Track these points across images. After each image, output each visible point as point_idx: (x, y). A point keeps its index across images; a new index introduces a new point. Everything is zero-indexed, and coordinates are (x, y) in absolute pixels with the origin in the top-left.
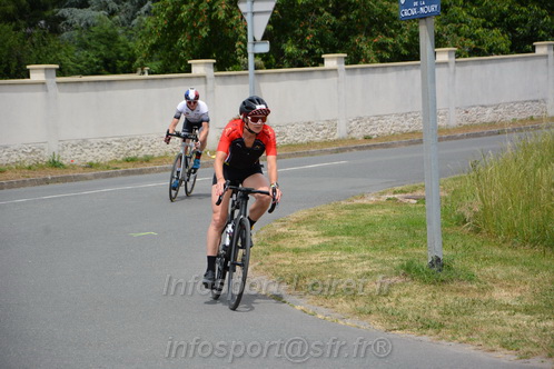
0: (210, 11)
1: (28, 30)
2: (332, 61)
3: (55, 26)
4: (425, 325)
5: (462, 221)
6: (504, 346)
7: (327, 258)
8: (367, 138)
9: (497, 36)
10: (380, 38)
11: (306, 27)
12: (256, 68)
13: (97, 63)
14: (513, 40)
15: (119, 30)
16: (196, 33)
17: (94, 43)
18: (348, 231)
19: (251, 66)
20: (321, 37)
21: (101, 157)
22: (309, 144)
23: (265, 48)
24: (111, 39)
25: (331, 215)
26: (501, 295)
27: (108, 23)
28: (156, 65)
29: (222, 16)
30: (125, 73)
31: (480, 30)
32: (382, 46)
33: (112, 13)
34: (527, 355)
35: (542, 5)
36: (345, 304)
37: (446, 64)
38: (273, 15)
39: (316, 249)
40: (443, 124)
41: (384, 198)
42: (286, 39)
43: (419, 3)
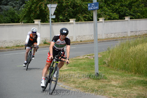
0: (40, 7)
2: (72, 21)
4: (94, 91)
5: (105, 63)
6: (113, 96)
7: (69, 73)
8: (81, 41)
9: (115, 15)
10: (85, 15)
11: (65, 12)
12: (52, 22)
13: (9, 20)
14: (119, 16)
15: (16, 11)
16: (36, 12)
17: (9, 15)
18: (75, 66)
19: (50, 22)
20: (69, 14)
21: (10, 45)
23: (54, 17)
24: (13, 14)
26: (114, 83)
27: (13, 9)
28: (25, 21)
29: (43, 8)
30: (17, 23)
31: (111, 13)
32: (85, 17)
33: (14, 7)
35: (127, 7)
36: (73, 85)
37: (102, 22)
38: (56, 8)
39: (66, 70)
40: (101, 38)
41: (85, 57)
42: (60, 15)
43: (93, 6)
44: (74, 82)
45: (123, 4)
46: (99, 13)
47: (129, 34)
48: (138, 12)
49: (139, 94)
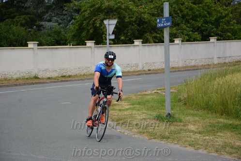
0: (94, 23)
1: (30, 30)
2: (137, 42)
3: (39, 28)
4: (163, 137)
5: (180, 100)
6: (190, 145)
7: (131, 113)
8: (149, 70)
9: (197, 35)
10: (155, 35)
11: (128, 30)
12: (110, 44)
13: (54, 42)
14: (202, 36)
15: (62, 30)
16: (88, 31)
17: (53, 35)
18: (139, 103)
19: (108, 43)
20: (133, 33)
21: (53, 75)
22: (128, 72)
23: (113, 37)
24: (58, 33)
26: (191, 127)
27: (58, 27)
28: (75, 43)
29: (98, 25)
30: (63, 45)
31: (191, 32)
32: (155, 37)
34: (197, 149)
35: (213, 24)
36: (135, 130)
37: (178, 44)
38: (116, 25)
39: (127, 110)
40: (177, 66)
41: (154, 92)
42: (121, 34)
43: (163, 23)
45: (208, 19)
47: (216, 61)
49: (225, 143)
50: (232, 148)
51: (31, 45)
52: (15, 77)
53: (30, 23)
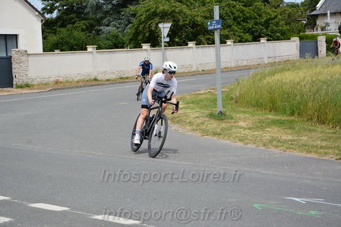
0: (149, 27)
1: (89, 34)
2: (191, 44)
3: (98, 33)
4: (215, 134)
5: (232, 99)
6: (240, 140)
7: (185, 112)
8: (203, 71)
9: (248, 36)
10: (208, 36)
11: (182, 32)
12: (165, 46)
13: (112, 45)
14: (253, 37)
15: (120, 34)
16: (145, 35)
17: (111, 38)
18: (193, 103)
19: (163, 46)
20: (187, 36)
21: (111, 77)
22: (183, 73)
23: (168, 40)
24: (116, 37)
25: (188, 97)
26: (242, 124)
27: (116, 31)
28: (132, 46)
29: (153, 29)
30: (121, 48)
31: (242, 34)
32: (208, 39)
33: (118, 28)
34: (247, 144)
35: (263, 26)
36: (189, 127)
37: (230, 45)
38: (171, 28)
40: (229, 66)
41: (207, 91)
42: (175, 37)
43: (214, 25)
44: (191, 123)
45: (258, 21)
46: (227, 33)
47: (266, 61)
48: (277, 31)
49: (273, 137)
50: (278, 141)
51: (90, 49)
52: (76, 79)
53: (90, 28)
